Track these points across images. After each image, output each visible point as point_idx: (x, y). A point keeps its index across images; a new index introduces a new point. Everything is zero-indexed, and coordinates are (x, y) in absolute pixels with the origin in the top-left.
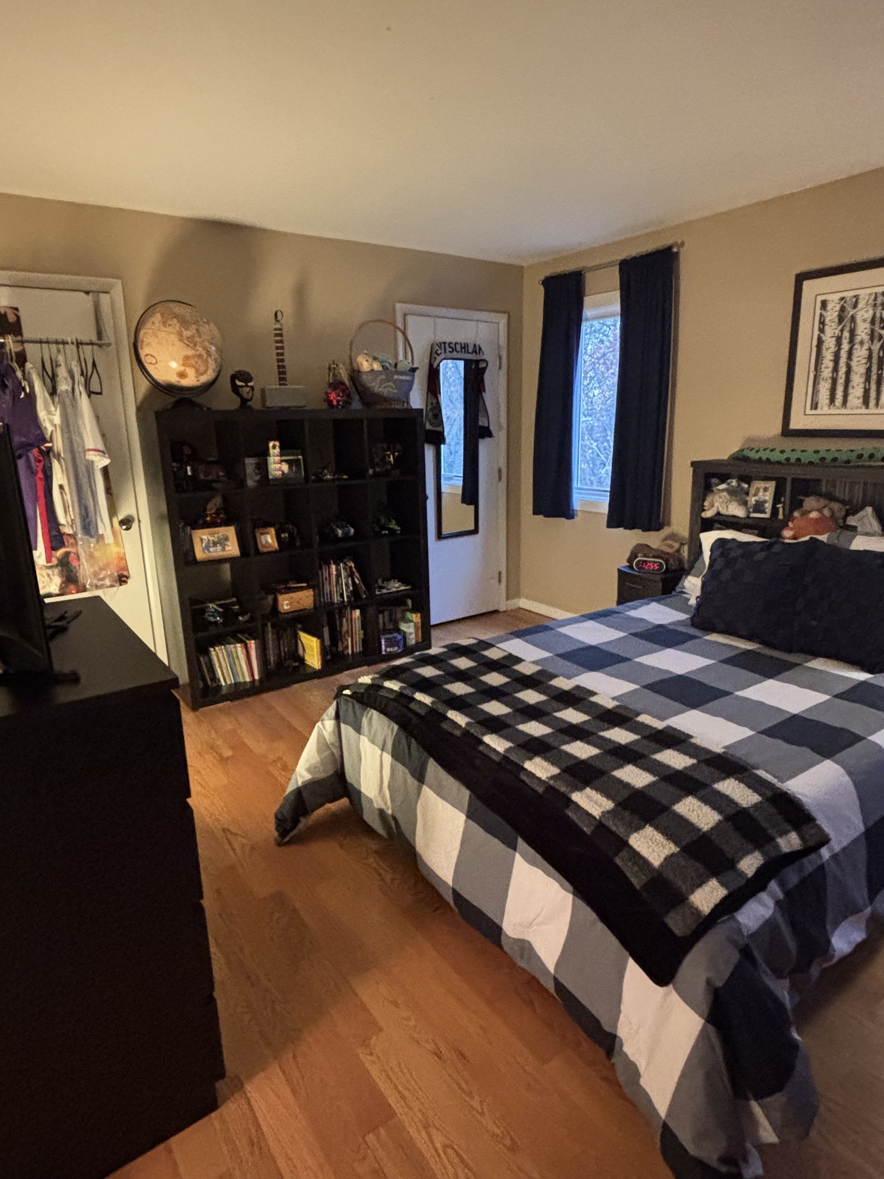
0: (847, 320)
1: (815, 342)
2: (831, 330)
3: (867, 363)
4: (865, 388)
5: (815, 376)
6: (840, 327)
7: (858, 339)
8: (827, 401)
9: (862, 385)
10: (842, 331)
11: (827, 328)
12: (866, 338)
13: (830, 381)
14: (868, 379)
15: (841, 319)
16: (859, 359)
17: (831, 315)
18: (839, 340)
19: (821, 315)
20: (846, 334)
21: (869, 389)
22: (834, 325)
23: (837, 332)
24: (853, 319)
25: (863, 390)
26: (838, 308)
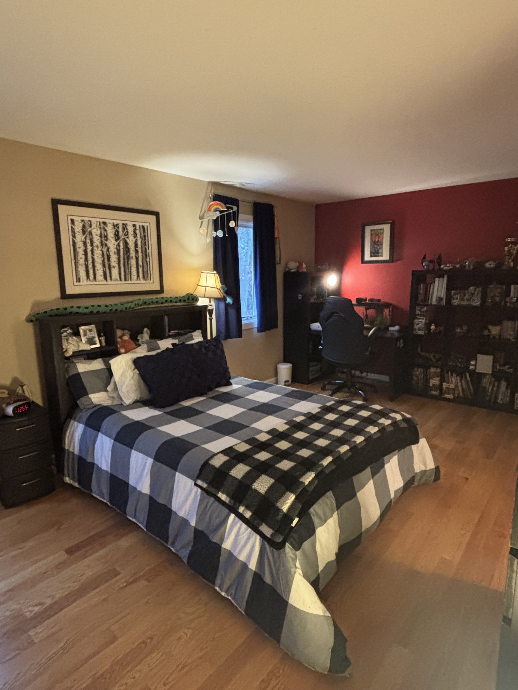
0: (87, 233)
1: (71, 243)
2: (79, 238)
3: (102, 258)
4: (104, 270)
5: (75, 263)
6: (84, 236)
7: (95, 244)
8: (85, 278)
9: (102, 269)
10: (85, 238)
11: (76, 235)
12: (99, 245)
13: (84, 266)
14: (104, 266)
15: (84, 232)
16: (97, 255)
17: (78, 228)
18: (85, 243)
19: (72, 227)
20: (88, 241)
21: (106, 271)
22: (81, 234)
23: (83, 239)
24: (90, 233)
25: (103, 272)
26: (81, 225)
